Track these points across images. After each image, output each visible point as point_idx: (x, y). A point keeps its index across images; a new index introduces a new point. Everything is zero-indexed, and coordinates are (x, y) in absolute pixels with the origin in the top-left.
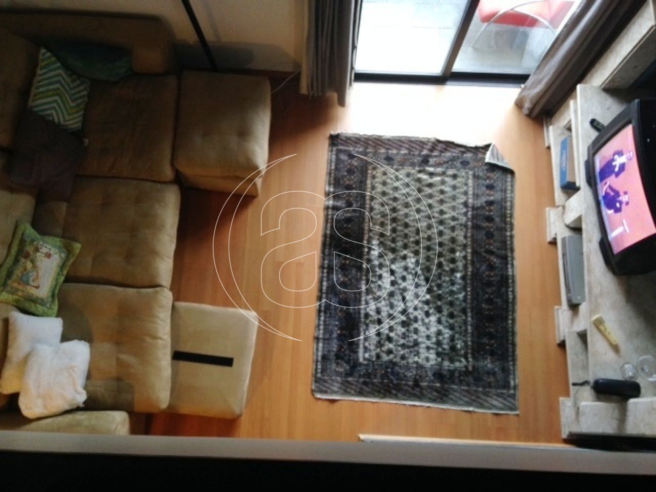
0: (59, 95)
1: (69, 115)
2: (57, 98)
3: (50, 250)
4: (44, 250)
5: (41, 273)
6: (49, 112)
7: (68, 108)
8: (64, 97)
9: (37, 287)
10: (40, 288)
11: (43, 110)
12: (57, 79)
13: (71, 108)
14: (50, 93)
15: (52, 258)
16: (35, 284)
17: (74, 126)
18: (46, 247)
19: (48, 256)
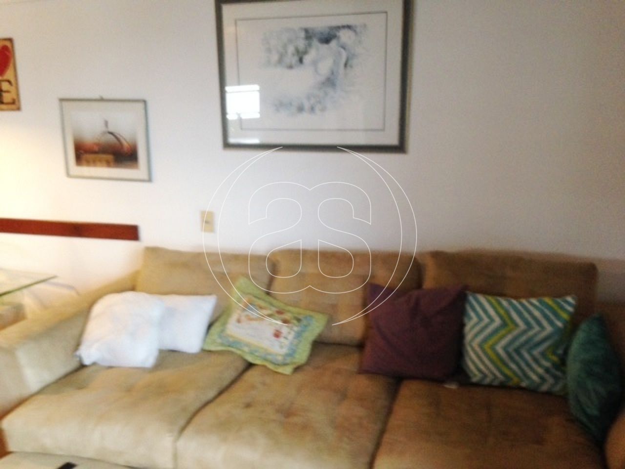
0: (504, 325)
1: (481, 346)
2: (498, 321)
3: (286, 338)
4: (285, 329)
5: (255, 324)
6: (472, 314)
7: (490, 342)
8: (503, 332)
9: (239, 321)
10: (237, 324)
11: (474, 310)
12: (532, 322)
13: (493, 348)
14: (502, 312)
15: (274, 338)
16: (243, 318)
17: (472, 367)
18: (289, 333)
19: (277, 335)
